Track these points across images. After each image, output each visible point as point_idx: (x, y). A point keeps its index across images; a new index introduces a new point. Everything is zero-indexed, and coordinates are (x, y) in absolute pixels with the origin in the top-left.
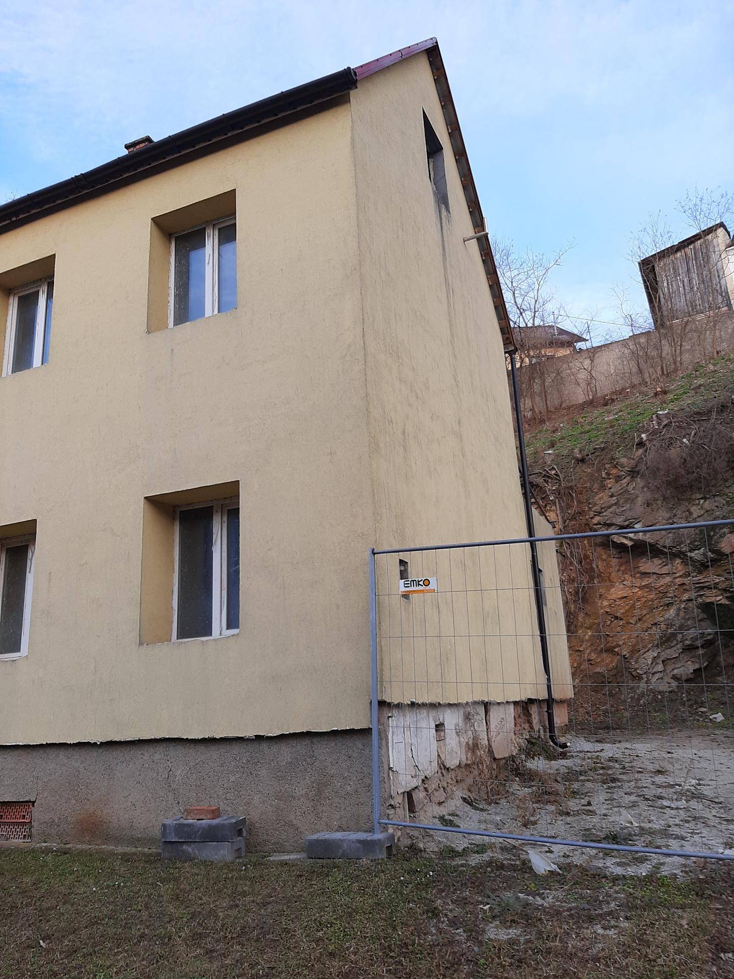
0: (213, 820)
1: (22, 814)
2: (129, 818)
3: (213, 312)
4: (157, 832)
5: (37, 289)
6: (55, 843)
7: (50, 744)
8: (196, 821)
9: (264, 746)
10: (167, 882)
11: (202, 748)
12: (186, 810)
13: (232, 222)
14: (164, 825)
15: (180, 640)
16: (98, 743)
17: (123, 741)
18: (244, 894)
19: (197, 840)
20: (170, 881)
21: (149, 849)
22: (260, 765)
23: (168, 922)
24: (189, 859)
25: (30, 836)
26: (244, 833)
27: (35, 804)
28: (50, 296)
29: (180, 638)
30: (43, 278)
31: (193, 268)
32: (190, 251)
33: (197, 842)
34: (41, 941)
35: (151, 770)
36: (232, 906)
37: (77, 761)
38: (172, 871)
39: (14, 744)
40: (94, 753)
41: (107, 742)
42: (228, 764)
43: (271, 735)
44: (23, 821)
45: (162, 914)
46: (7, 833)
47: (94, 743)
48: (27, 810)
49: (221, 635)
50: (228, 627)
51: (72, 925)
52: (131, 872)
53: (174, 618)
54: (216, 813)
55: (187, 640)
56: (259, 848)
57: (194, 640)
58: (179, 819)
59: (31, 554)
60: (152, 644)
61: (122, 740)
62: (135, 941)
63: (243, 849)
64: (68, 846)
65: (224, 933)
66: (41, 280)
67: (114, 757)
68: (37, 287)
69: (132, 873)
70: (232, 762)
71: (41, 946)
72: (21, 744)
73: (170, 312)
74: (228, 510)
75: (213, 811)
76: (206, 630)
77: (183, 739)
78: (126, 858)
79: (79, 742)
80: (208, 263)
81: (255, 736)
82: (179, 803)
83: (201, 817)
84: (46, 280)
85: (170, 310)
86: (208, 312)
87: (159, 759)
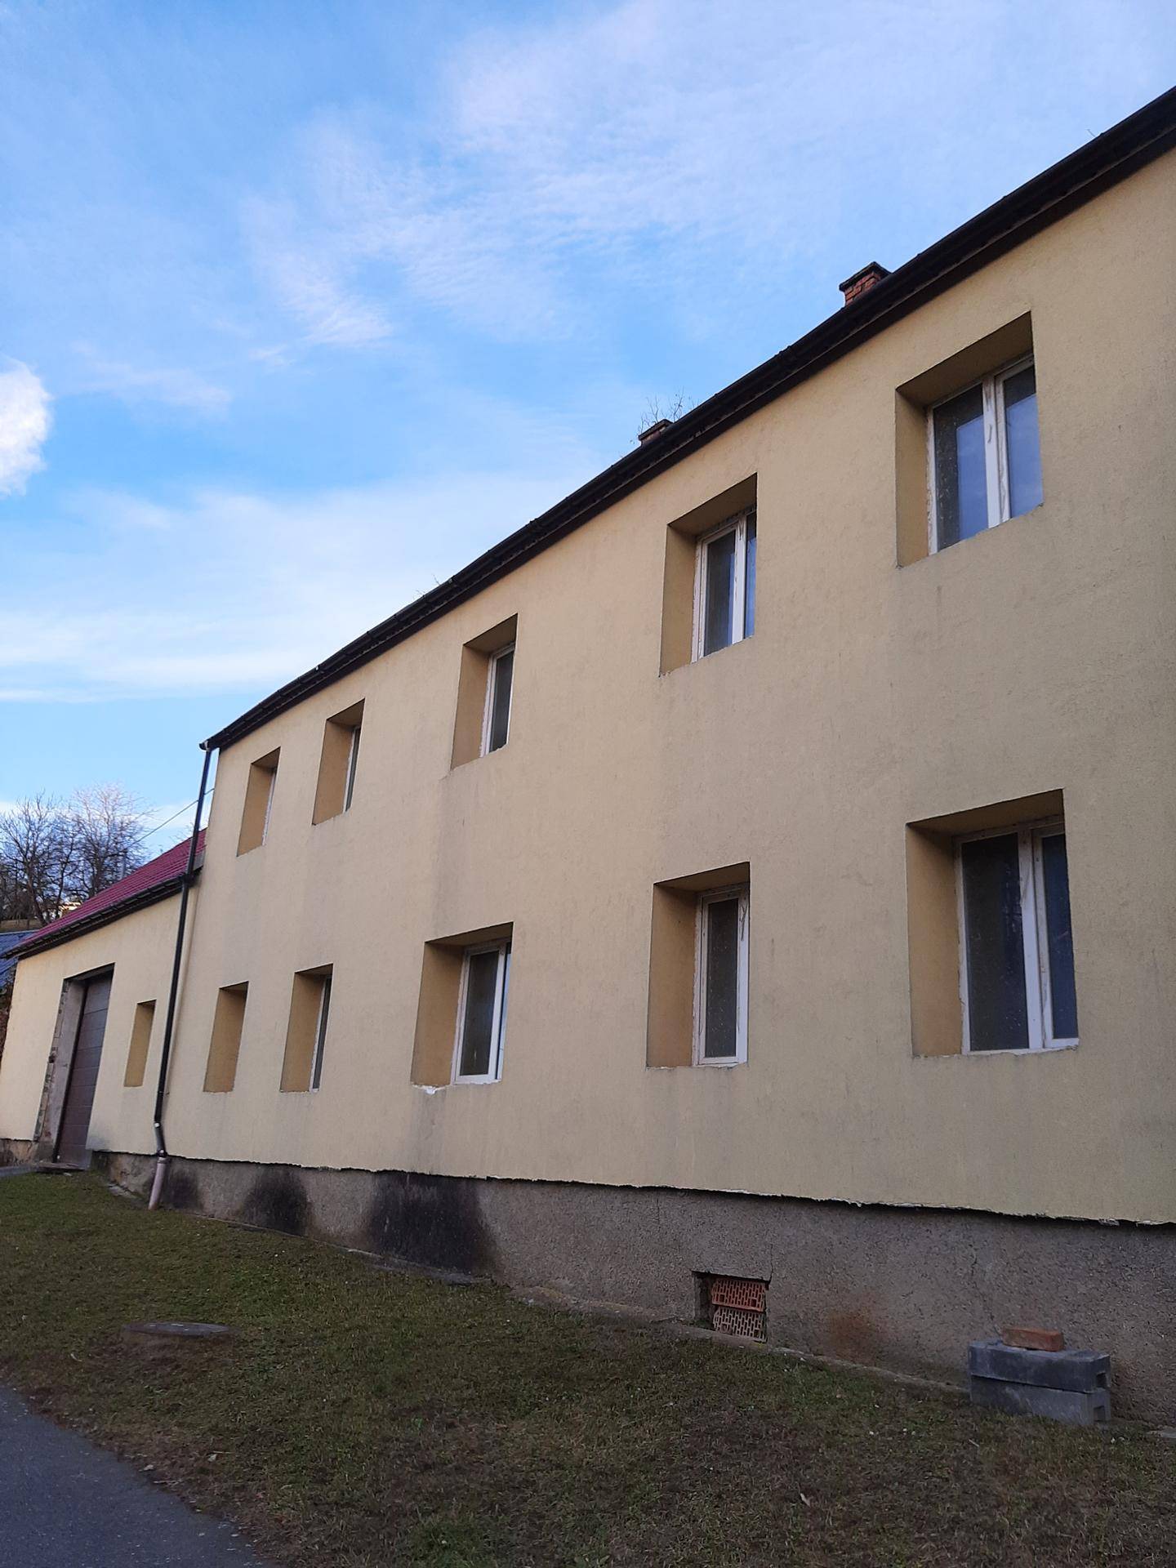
0: (1054, 1353)
1: (752, 1298)
2: (914, 1331)
3: (1001, 517)
4: (960, 1359)
5: (732, 530)
6: (801, 1351)
7: (787, 1197)
8: (1024, 1350)
9: (1136, 1240)
10: (985, 1441)
11: (1025, 1232)
12: (1006, 1331)
13: (1027, 365)
14: (972, 1350)
15: (977, 1053)
16: (859, 1205)
17: (897, 1207)
18: (1122, 1485)
19: (1028, 1382)
20: (990, 1442)
21: (948, 1384)
22: (1130, 1272)
23: (995, 1507)
24: (1015, 1410)
25: (765, 1333)
26: (1107, 1382)
27: (770, 1286)
28: (751, 534)
29: (976, 1050)
30: (740, 512)
31: (963, 452)
32: (957, 427)
33: (1028, 1385)
34: (802, 1495)
35: (944, 1258)
36: (1102, 1501)
37: (827, 1229)
38: (990, 1425)
39: (736, 1191)
40: (853, 1220)
41: (872, 1205)
42: (1074, 1264)
43: (1147, 1222)
44: (753, 1308)
45: (985, 1492)
46: (731, 1324)
47: (852, 1204)
48: (759, 1293)
49: (1044, 1047)
50: (1057, 1034)
51: (844, 1481)
52: (925, 1417)
53: (964, 1016)
54: (1057, 1343)
55: (992, 1052)
56: (1134, 1411)
57: (1002, 1053)
58: (996, 1344)
59: (742, 913)
60: (934, 1056)
61: (896, 1205)
62: (945, 1527)
63: (1108, 1408)
64: (821, 1358)
65: (1095, 1544)
66: (737, 514)
67: (885, 1230)
68: (731, 526)
69: (927, 1418)
70: (1080, 1262)
71: (803, 1502)
72: (746, 1192)
73: (932, 528)
74: (1044, 839)
75: (1053, 1339)
76: (1019, 1038)
77: (994, 1213)
78: (915, 1394)
79: (830, 1200)
80: (990, 440)
81: (1121, 1221)
82: (992, 1317)
83: (1034, 1345)
84: (744, 513)
85: (931, 525)
86: (993, 520)
87: (957, 1242)
